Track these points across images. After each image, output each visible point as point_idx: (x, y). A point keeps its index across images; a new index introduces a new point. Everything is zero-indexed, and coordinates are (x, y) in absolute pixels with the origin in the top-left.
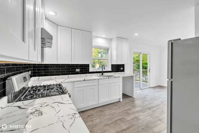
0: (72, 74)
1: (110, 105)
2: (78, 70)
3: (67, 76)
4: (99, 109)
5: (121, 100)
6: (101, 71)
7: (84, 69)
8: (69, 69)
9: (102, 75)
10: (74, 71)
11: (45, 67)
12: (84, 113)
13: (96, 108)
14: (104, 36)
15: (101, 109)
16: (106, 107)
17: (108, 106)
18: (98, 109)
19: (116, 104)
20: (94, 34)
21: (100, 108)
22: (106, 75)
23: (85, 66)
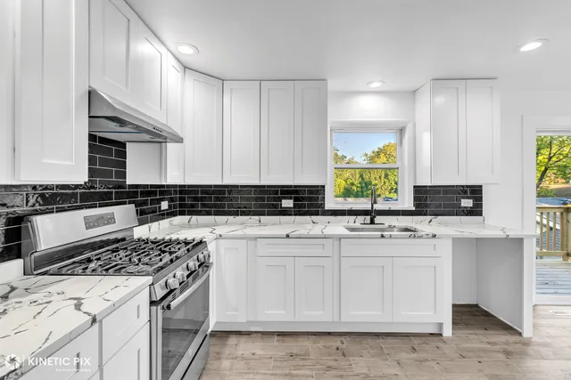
0: (270, 214)
1: (390, 340)
2: (288, 203)
3: (257, 217)
4: (339, 344)
5: (448, 331)
6: (368, 207)
7: (307, 201)
8: (263, 199)
9: (372, 222)
10: (275, 206)
11: (203, 192)
12: (283, 342)
13: (329, 333)
14: (376, 85)
15: (346, 344)
16: (370, 341)
17: (380, 341)
18: (336, 342)
19: (416, 341)
20: (333, 85)
21: (343, 339)
22: (387, 225)
23: (310, 192)
